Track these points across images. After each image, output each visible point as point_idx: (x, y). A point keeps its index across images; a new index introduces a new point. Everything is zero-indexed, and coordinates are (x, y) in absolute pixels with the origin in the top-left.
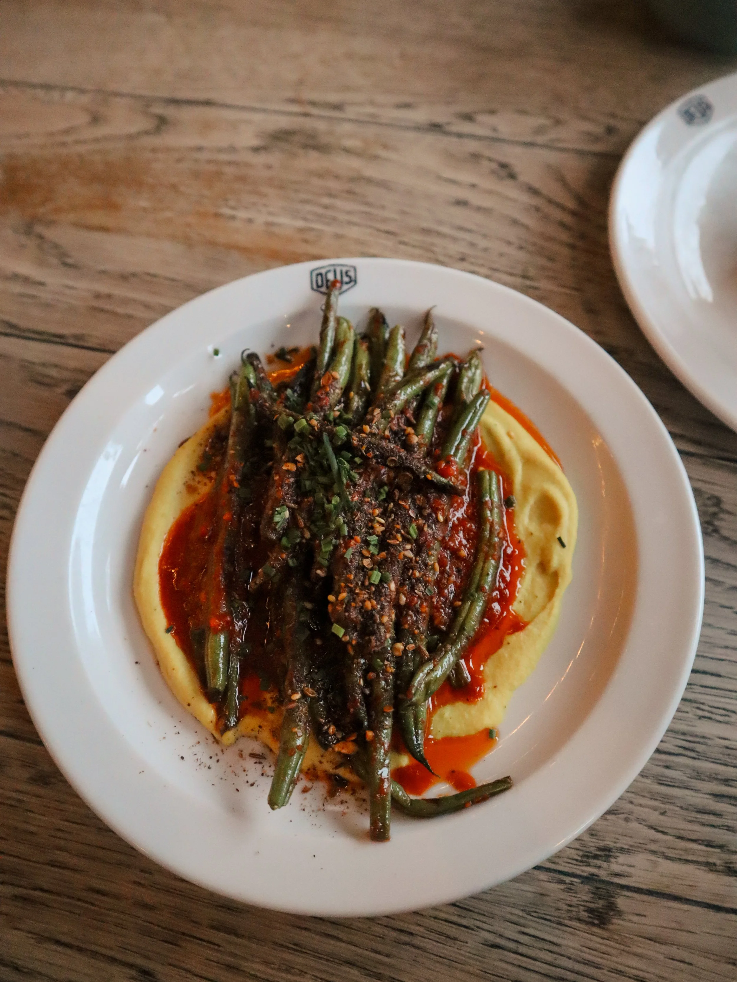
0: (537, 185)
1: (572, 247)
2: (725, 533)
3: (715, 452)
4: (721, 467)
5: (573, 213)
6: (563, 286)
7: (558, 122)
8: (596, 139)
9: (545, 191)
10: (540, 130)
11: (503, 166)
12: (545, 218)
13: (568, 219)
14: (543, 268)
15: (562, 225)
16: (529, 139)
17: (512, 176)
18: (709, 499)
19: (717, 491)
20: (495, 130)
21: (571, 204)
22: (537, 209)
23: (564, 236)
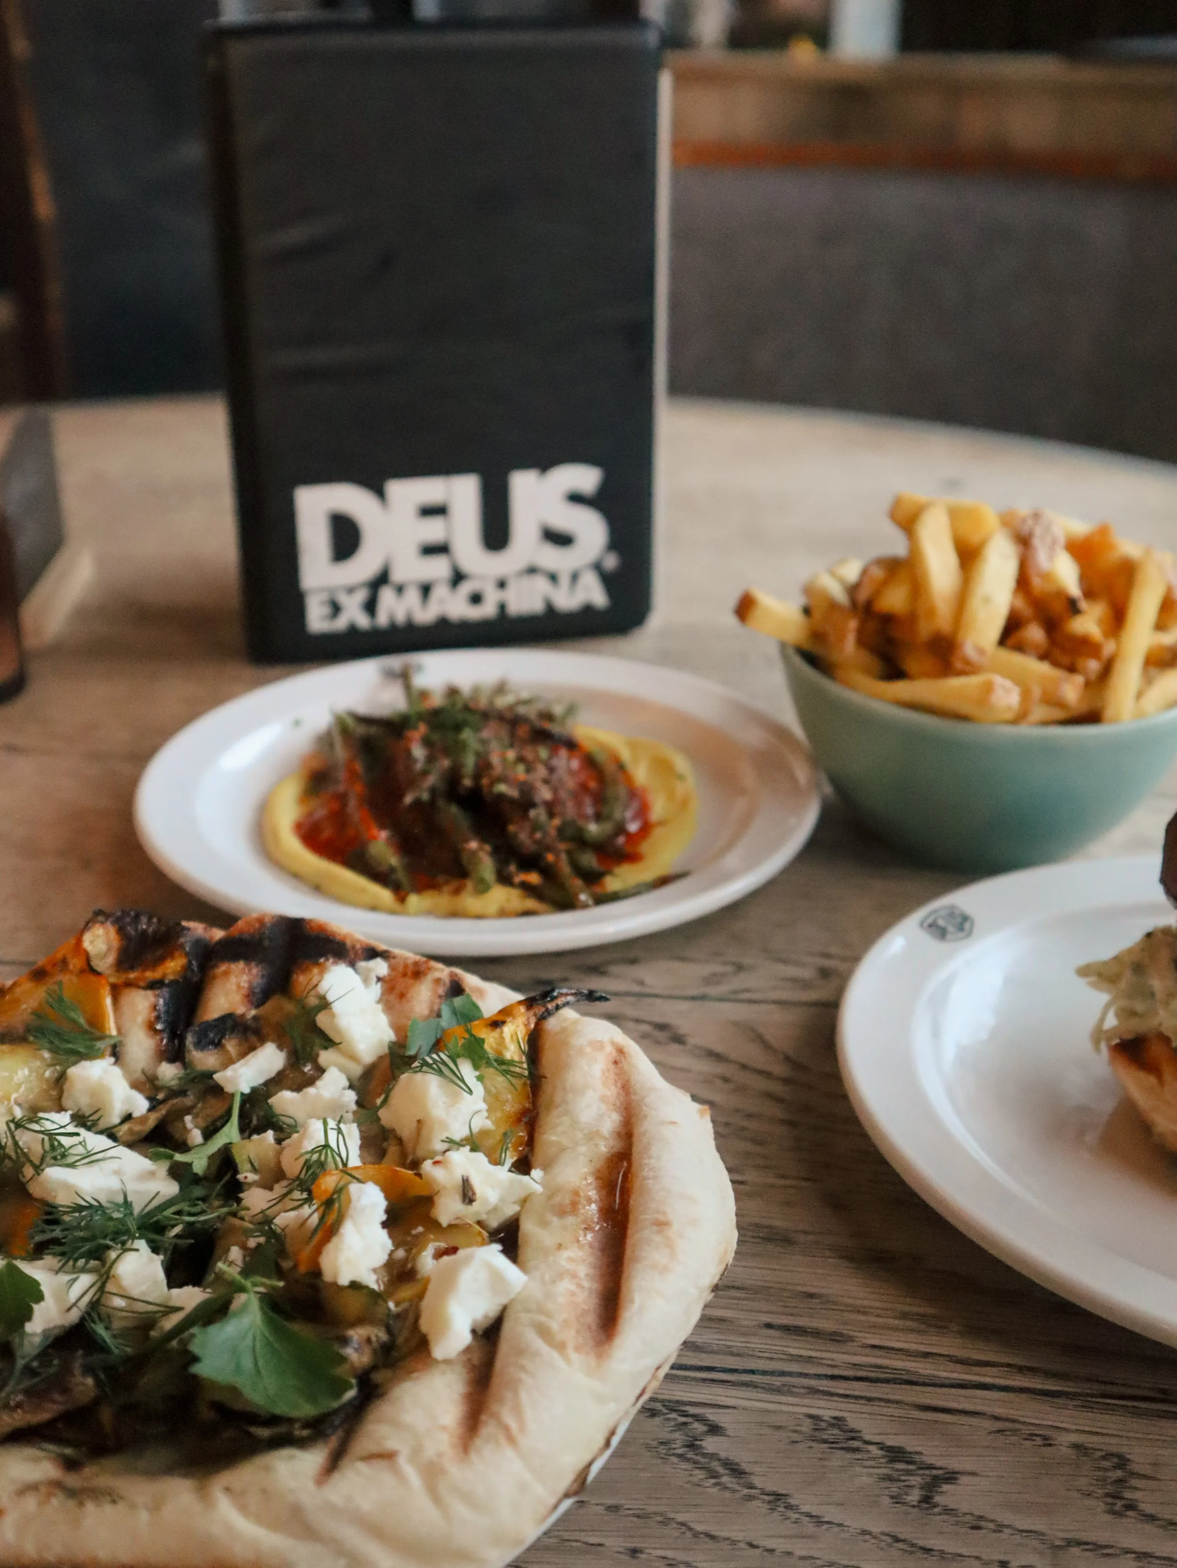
0: (719, 1048)
1: (791, 1124)
2: (1148, 1508)
3: (1096, 1388)
4: (1112, 1409)
5: (786, 1081)
6: (783, 1177)
7: (740, 968)
8: (804, 984)
9: (733, 1055)
10: (712, 980)
11: (662, 1027)
12: (741, 1089)
13: (778, 1088)
14: (748, 1154)
15: (770, 1096)
16: (695, 992)
17: (678, 1039)
18: (1104, 1458)
19: (1114, 1445)
20: (641, 983)
21: (779, 1069)
22: (726, 1080)
23: (777, 1111)
